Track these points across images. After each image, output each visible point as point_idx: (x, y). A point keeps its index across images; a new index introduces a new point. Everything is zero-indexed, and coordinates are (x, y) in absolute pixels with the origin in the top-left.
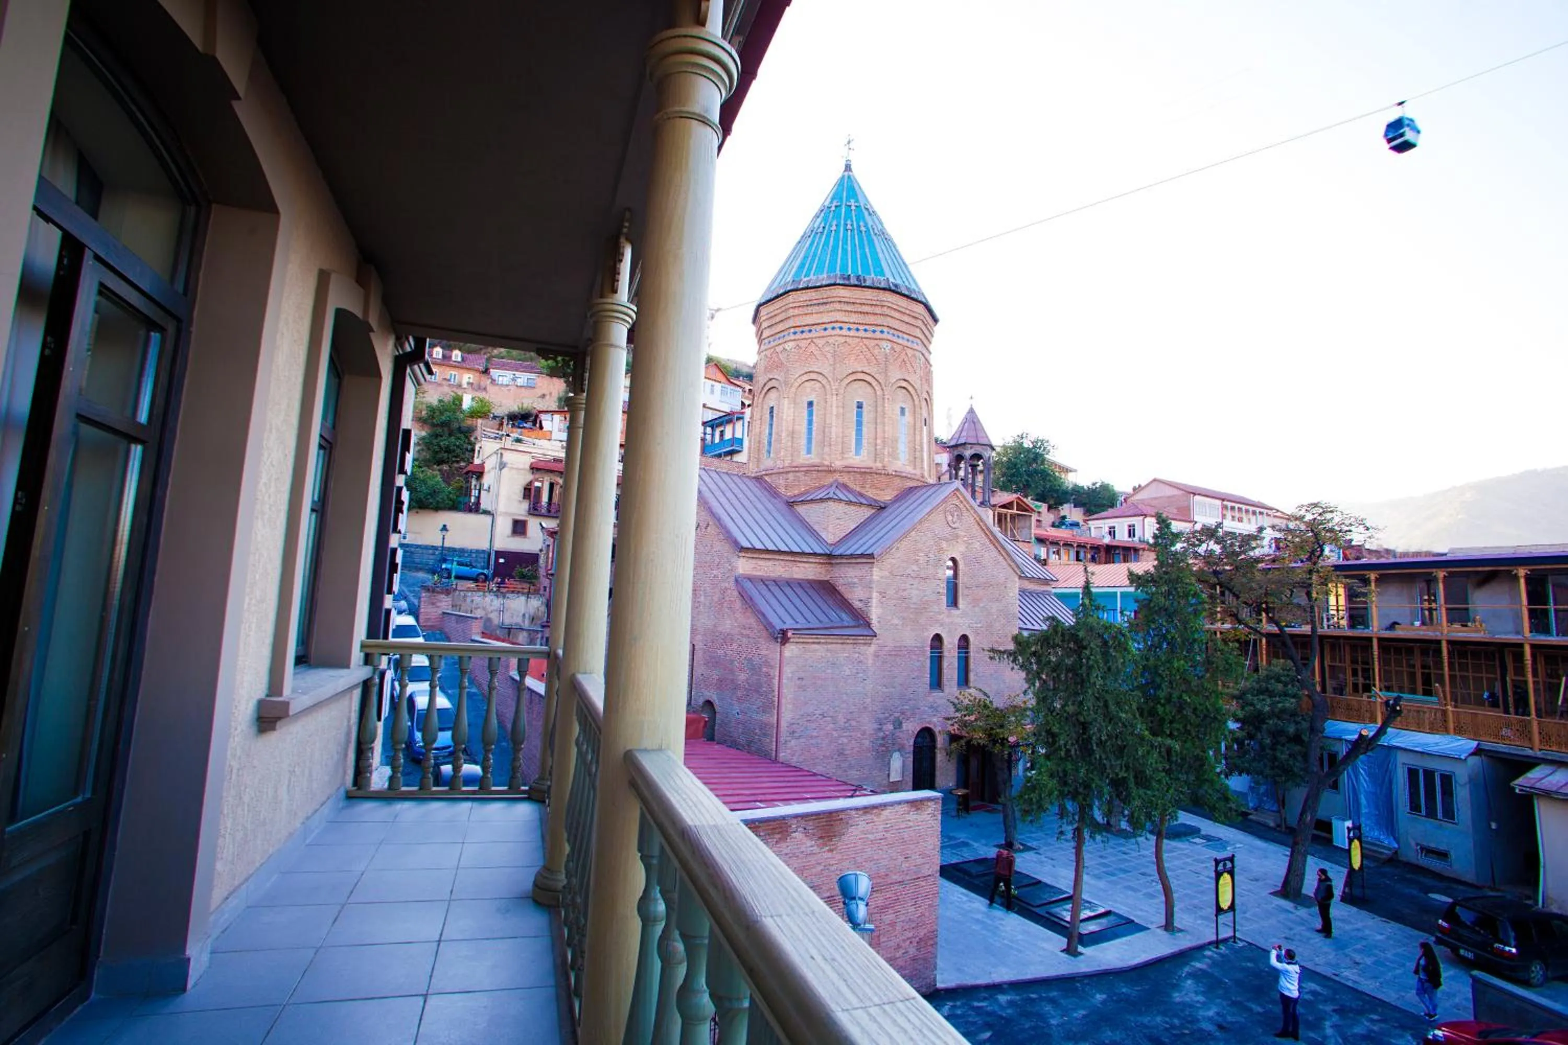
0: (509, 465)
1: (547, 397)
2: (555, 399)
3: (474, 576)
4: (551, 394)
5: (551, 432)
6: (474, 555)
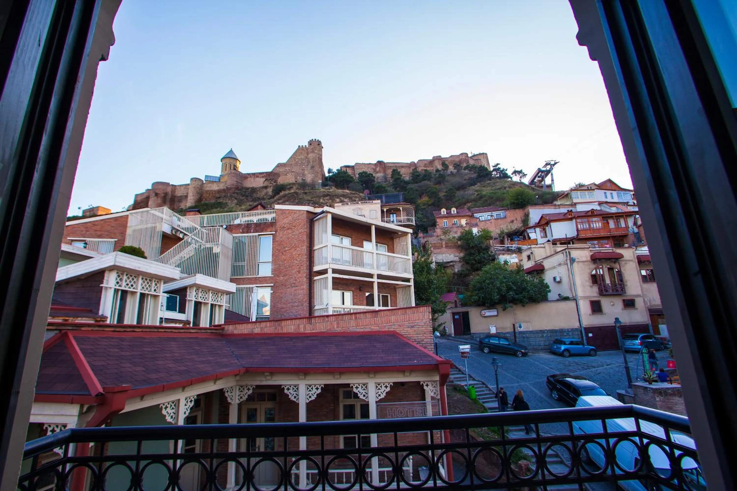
0: (577, 260)
1: (515, 222)
2: (520, 222)
3: (587, 352)
4: (516, 219)
5: (536, 239)
6: (570, 334)
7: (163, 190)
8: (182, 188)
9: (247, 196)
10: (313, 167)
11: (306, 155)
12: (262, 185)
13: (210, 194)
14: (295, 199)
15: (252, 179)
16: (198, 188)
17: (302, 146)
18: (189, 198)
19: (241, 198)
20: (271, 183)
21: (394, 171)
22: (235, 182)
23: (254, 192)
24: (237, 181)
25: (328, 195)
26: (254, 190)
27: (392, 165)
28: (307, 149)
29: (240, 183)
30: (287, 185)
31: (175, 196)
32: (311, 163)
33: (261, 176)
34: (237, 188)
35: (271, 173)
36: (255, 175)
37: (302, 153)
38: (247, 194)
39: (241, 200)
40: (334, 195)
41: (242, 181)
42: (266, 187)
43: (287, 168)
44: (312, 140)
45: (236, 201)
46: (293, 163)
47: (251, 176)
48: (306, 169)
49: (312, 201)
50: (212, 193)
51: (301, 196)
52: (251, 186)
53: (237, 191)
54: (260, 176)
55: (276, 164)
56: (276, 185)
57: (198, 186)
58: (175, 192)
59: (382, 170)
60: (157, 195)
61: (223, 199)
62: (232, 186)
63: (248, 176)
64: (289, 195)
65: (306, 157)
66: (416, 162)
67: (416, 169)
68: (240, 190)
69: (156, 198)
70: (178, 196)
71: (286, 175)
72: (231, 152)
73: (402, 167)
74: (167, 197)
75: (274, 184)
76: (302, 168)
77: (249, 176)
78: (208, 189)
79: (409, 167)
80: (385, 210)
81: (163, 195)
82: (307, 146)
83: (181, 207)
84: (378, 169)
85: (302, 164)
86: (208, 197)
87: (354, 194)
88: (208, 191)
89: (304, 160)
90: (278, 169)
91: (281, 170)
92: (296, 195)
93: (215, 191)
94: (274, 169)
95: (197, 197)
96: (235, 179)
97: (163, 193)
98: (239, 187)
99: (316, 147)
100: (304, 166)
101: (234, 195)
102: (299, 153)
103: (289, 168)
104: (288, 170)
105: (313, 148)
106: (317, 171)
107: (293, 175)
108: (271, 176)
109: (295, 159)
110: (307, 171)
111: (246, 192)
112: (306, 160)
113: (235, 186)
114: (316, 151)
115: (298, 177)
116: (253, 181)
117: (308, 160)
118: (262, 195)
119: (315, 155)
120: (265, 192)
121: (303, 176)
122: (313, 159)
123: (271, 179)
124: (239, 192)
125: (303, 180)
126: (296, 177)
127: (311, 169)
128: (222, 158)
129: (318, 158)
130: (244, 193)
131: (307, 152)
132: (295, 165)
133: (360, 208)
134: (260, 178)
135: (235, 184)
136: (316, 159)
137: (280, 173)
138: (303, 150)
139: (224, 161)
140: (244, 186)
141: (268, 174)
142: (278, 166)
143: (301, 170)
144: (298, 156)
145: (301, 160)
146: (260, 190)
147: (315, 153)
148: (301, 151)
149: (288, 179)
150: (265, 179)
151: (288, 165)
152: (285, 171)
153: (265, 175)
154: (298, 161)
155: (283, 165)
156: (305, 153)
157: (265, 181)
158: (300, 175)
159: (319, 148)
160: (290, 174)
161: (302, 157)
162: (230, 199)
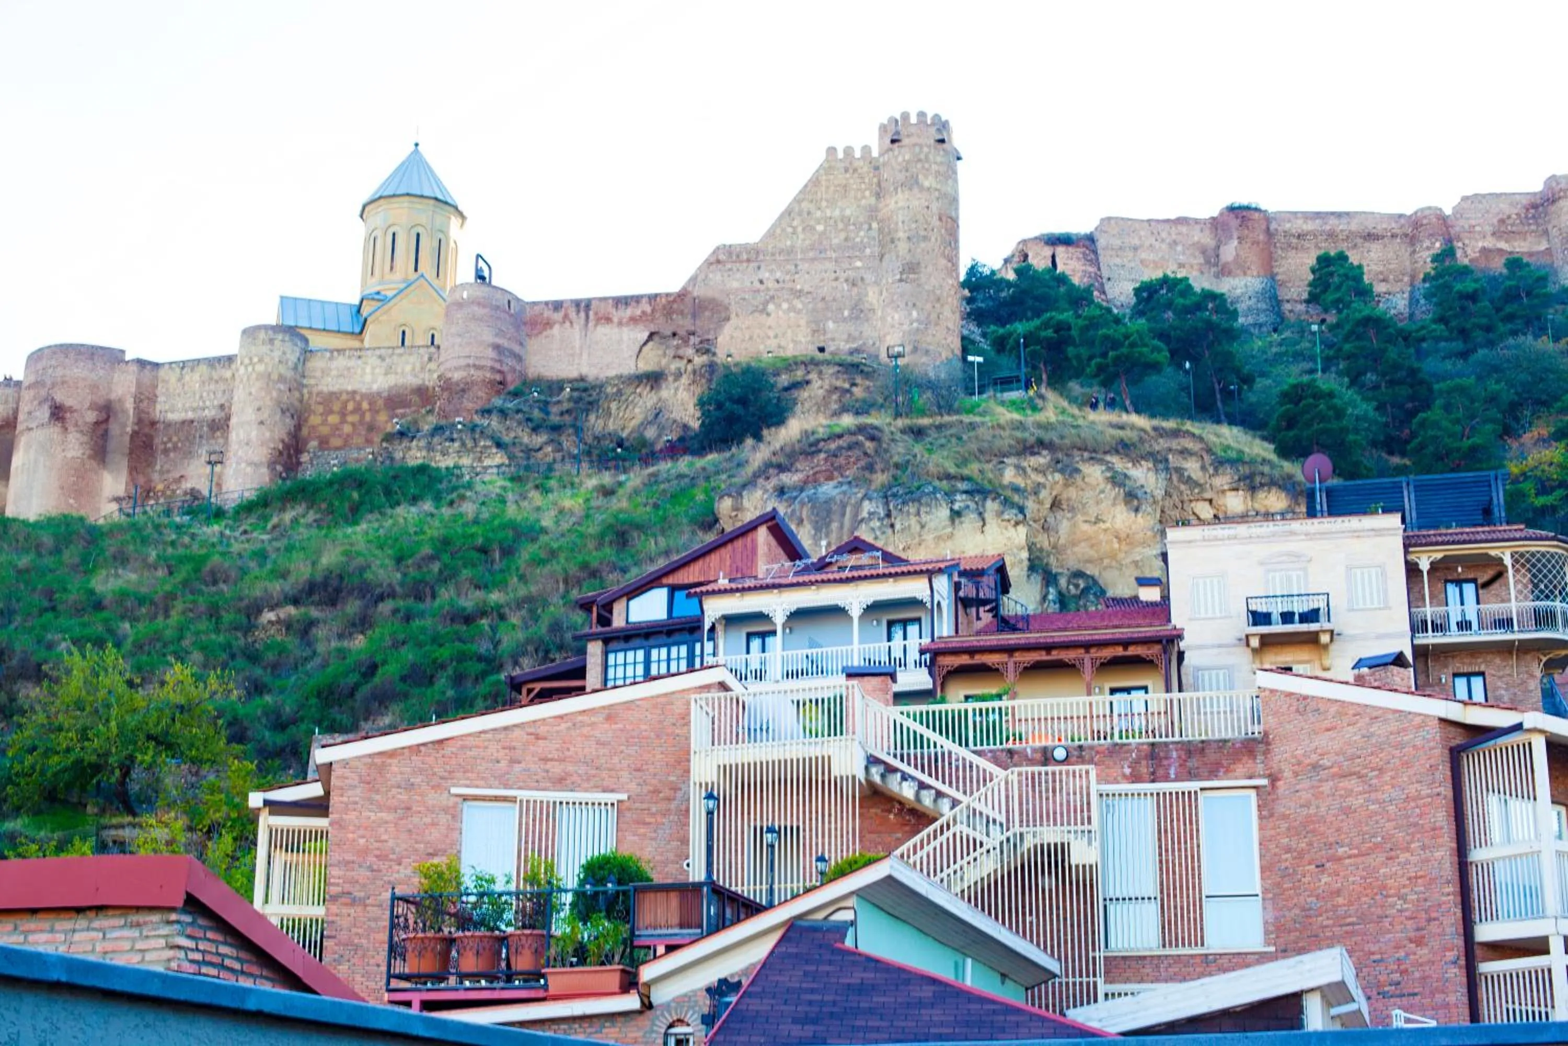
7: (94, 387)
8: (194, 379)
9: (556, 429)
11: (873, 201)
12: (629, 368)
13: (343, 414)
14: (870, 468)
15: (577, 330)
16: (282, 379)
17: (848, 151)
18: (237, 434)
19: (526, 438)
20: (679, 357)
21: (1324, 261)
22: (491, 353)
23: (592, 405)
24: (497, 347)
25: (1039, 445)
26: (586, 393)
27: (1309, 226)
28: (876, 166)
29: (514, 354)
31: (153, 424)
32: (903, 247)
33: (629, 312)
34: (499, 385)
35: (682, 295)
36: (592, 311)
37: (845, 188)
38: (555, 419)
39: (529, 451)
40: (1074, 447)
41: (522, 342)
42: (654, 379)
43: (765, 274)
44: (905, 116)
46: (799, 243)
47: (567, 319)
48: (870, 277)
50: (358, 409)
52: (573, 373)
53: (498, 402)
54: (616, 315)
56: (712, 366)
57: (282, 369)
58: (153, 399)
59: (1252, 257)
60: (58, 413)
61: (430, 448)
62: (477, 375)
63: (547, 313)
65: (873, 214)
66: (1448, 211)
67: (1448, 253)
68: (516, 394)
69: (54, 431)
70: (168, 425)
71: (764, 311)
73: (1371, 237)
74: (114, 428)
75: (699, 360)
76: (851, 274)
77: (558, 316)
78: (329, 384)
79: (1412, 240)
80: (1425, 565)
81: (91, 417)
82: (875, 154)
83: (187, 485)
84: (1229, 252)
85: (850, 248)
86: (336, 428)
87: (1176, 433)
88: (333, 396)
89: (858, 225)
90: (716, 277)
91: (734, 284)
92: (869, 446)
93: (372, 398)
94: (693, 280)
95: (280, 431)
96: (489, 336)
97: (94, 406)
98: (509, 378)
99: (922, 156)
100: (859, 264)
101: (486, 422)
102: (832, 188)
103: (778, 275)
104: (771, 284)
105: (908, 162)
106: (938, 292)
107: (799, 312)
108: (682, 313)
109: (812, 223)
110: (876, 289)
111: (546, 403)
112: (870, 228)
113: (488, 375)
114: (926, 177)
115: (831, 325)
116: (577, 344)
117: (880, 230)
118: (634, 423)
119: (917, 201)
120: (649, 404)
121: (857, 318)
122: (914, 226)
123: (682, 332)
124: (510, 405)
125: (855, 340)
126: (817, 322)
127: (901, 280)
128: (365, 198)
129: (940, 219)
130: (536, 414)
131: (879, 184)
132: (811, 254)
133: (1298, 556)
134: (620, 324)
135: (489, 363)
136: (927, 222)
137: (726, 301)
138: (855, 170)
139: (380, 216)
140: (532, 373)
141: (664, 307)
142: (718, 262)
143: (845, 286)
144: (824, 204)
145: (841, 226)
146: (620, 392)
147: (922, 188)
148: (841, 178)
149: (776, 337)
150: (645, 335)
151: (773, 254)
152: (758, 291)
153: (648, 309)
154: (824, 232)
155: (745, 257)
156: (863, 191)
157: (645, 344)
158: (840, 310)
159: (939, 159)
160: (785, 306)
161: (848, 212)
162: (470, 444)
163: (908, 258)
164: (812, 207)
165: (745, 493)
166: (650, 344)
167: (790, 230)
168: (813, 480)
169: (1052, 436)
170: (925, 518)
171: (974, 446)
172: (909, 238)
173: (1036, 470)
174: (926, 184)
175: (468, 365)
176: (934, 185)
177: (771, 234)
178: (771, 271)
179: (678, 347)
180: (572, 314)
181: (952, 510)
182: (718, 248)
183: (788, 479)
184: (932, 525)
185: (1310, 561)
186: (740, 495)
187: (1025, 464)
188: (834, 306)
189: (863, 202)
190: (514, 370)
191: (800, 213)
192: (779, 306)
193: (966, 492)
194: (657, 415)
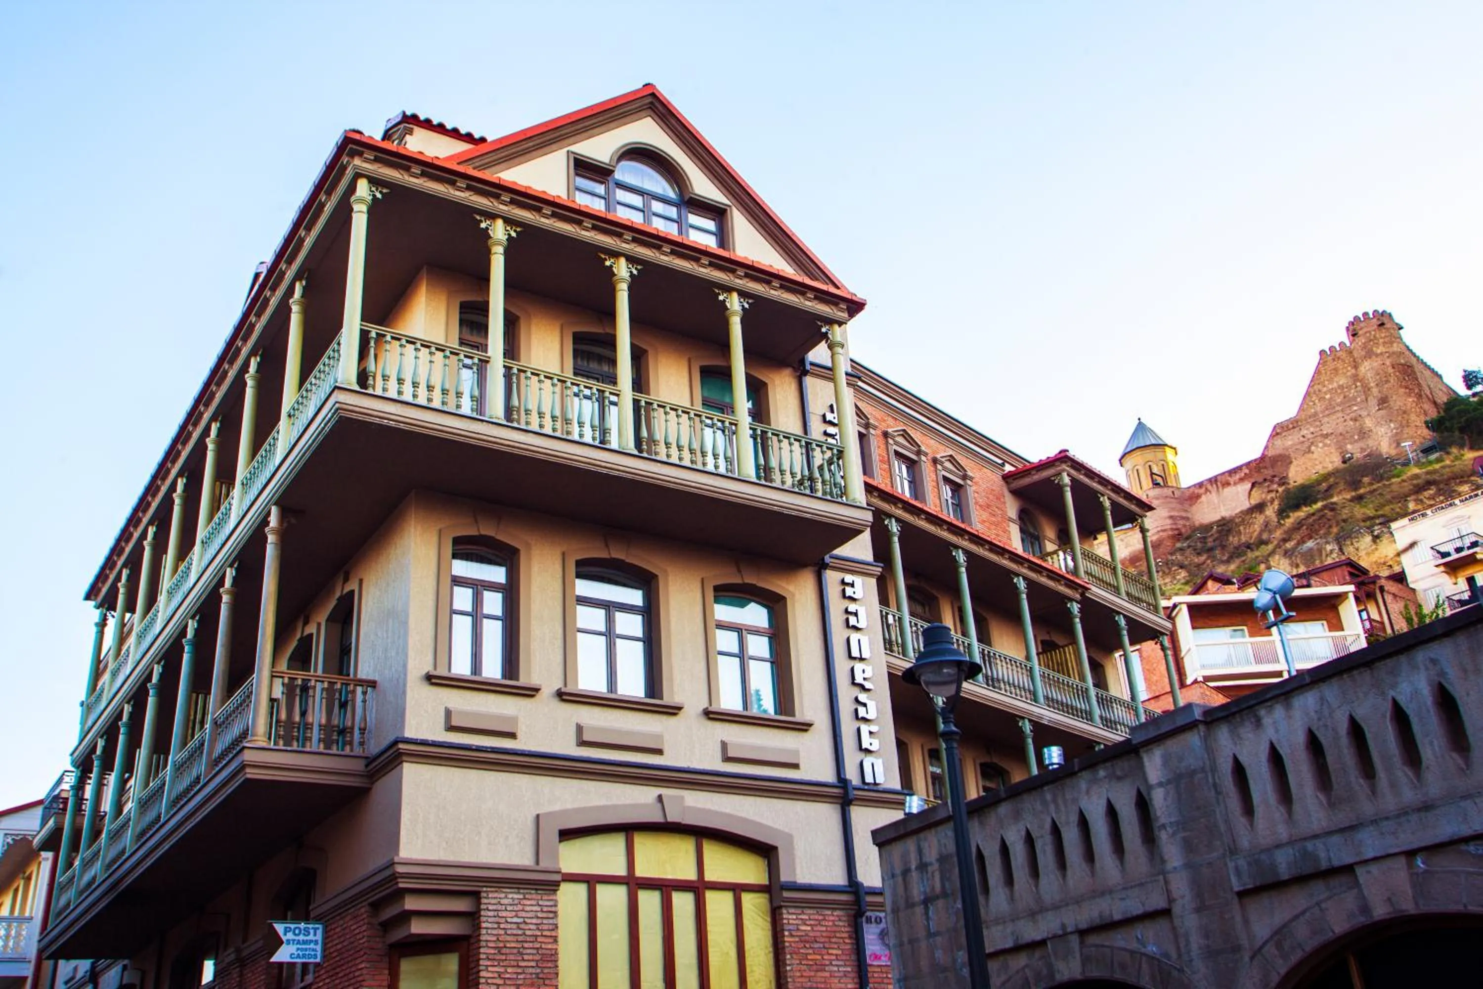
9: (1211, 550)
10: (1383, 401)
11: (1353, 371)
12: (1246, 505)
14: (1330, 527)
15: (1214, 494)
17: (1331, 348)
19: (1196, 560)
20: (1270, 491)
22: (1169, 521)
23: (1229, 531)
24: (1171, 517)
25: (1429, 484)
26: (1226, 526)
28: (1350, 352)
29: (1183, 518)
30: (1319, 482)
32: (1375, 391)
33: (1238, 476)
34: (1178, 536)
35: (1263, 458)
36: (1218, 482)
37: (1336, 370)
38: (1209, 545)
39: (1198, 566)
40: (1449, 479)
41: (1186, 511)
42: (1260, 507)
43: (1304, 432)
44: (1356, 317)
45: (1183, 574)
46: (1318, 409)
47: (1207, 490)
48: (1364, 413)
49: (1378, 517)
51: (1345, 513)
52: (1217, 517)
53: (1179, 545)
54: (1231, 480)
55: (1269, 431)
56: (1287, 491)
62: (1164, 534)
63: (1196, 491)
64: (1311, 520)
65: (1356, 378)
68: (1187, 538)
71: (1309, 451)
72: (1141, 427)
75: (1280, 489)
76: (1353, 415)
77: (1202, 491)
82: (1348, 344)
85: (1348, 402)
89: (1349, 388)
90: (1278, 442)
91: (1289, 441)
92: (1329, 514)
94: (1266, 448)
98: (1183, 530)
99: (1372, 337)
100: (1355, 408)
101: (1174, 558)
102: (1328, 373)
103: (1312, 430)
104: (1310, 436)
105: (1364, 344)
106: (1404, 408)
107: (1329, 446)
108: (1265, 468)
109: (1323, 395)
110: (1369, 418)
111: (1205, 538)
112: (1356, 387)
113: (1170, 533)
114: (1378, 348)
115: (1349, 447)
116: (1216, 501)
117: (1362, 385)
118: (1256, 534)
119: (1375, 363)
120: (1261, 521)
121: (1363, 438)
122: (1378, 377)
123: (1269, 478)
124: (1185, 545)
125: (1365, 450)
126: (1340, 448)
127: (1379, 409)
128: (1119, 457)
129: (1393, 368)
130: (1199, 545)
131: (1354, 361)
132: (1327, 412)
133: (1462, 517)
134: (1235, 484)
135: (1169, 527)
136: (1386, 373)
137: (1287, 453)
138: (1339, 358)
139: (1129, 462)
140: (1197, 524)
141: (1255, 468)
142: (1277, 434)
143: (1352, 423)
144: (1326, 383)
145: (1339, 391)
146: (1243, 520)
147: (1377, 355)
148: (1331, 365)
149: (1320, 463)
150: (1249, 485)
151: (1306, 420)
152: (1303, 442)
153: (1247, 471)
154: (1331, 398)
155: (1291, 426)
156: (1346, 368)
157: (1251, 490)
158: (1352, 437)
159: (1383, 335)
160: (1321, 445)
161: (1341, 383)
162: (1167, 571)
163: (1380, 395)
164: (1320, 387)
165: (1270, 559)
166: (1254, 490)
167: (1311, 403)
168: (1302, 541)
169: (1436, 477)
170: (1356, 545)
171: (1388, 497)
172: (1377, 385)
173: (1429, 499)
174: (1379, 351)
175: (1159, 532)
176: (1384, 350)
177: (1301, 409)
178: (1307, 429)
179: (1268, 486)
180: (1209, 487)
181: (1373, 536)
182: (1275, 427)
183: (1289, 545)
184: (1362, 547)
185: (1469, 517)
186: (1268, 560)
187: (1421, 497)
188: (1348, 435)
189: (1349, 374)
190: (1185, 526)
191: (1315, 392)
192: (1317, 446)
193: (1380, 524)
194: (1266, 526)
